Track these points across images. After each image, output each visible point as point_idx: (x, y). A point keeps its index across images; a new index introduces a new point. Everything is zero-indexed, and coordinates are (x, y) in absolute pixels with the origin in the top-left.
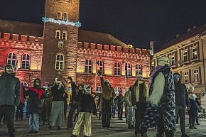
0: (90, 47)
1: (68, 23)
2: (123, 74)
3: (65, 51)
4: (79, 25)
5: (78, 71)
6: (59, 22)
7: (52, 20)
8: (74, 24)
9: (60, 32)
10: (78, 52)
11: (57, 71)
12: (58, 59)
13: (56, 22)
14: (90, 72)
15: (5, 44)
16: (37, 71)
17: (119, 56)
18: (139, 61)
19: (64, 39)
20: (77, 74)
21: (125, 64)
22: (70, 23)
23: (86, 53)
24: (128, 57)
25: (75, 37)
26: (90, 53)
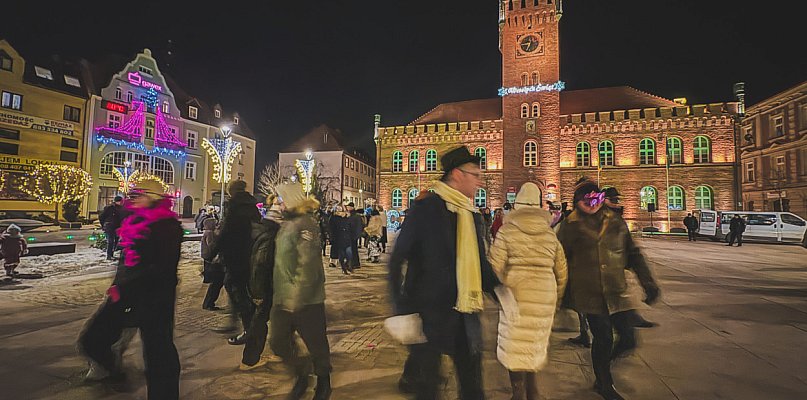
0: (583, 120)
1: (541, 88)
2: (662, 160)
3: (538, 136)
4: (560, 86)
5: (564, 164)
6: (526, 90)
7: (513, 90)
8: (550, 88)
9: (526, 105)
10: (562, 132)
11: (527, 169)
12: (527, 150)
13: (520, 90)
14: (586, 164)
15: (452, 138)
16: (497, 171)
17: (648, 128)
18: (702, 130)
19: (536, 115)
20: (562, 169)
21: (664, 141)
22: (544, 88)
23: (577, 131)
24: (673, 125)
25: (553, 110)
26: (585, 131)
